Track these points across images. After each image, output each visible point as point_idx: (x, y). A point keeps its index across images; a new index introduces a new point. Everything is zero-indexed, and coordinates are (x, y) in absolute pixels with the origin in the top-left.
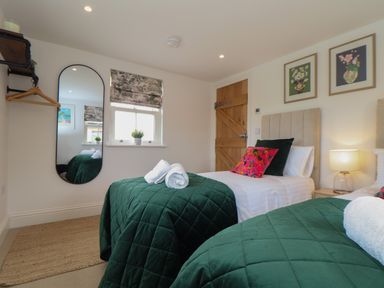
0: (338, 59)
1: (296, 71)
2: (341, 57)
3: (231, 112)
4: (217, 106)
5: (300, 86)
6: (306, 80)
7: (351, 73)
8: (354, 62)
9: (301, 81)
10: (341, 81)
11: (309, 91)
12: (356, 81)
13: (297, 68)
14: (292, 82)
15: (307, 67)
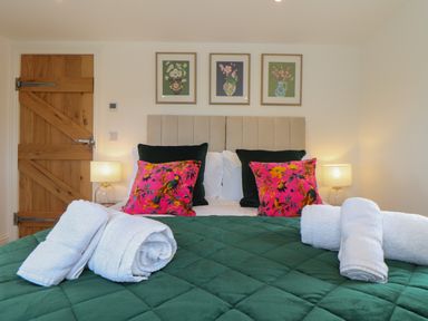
0: (218, 68)
1: (172, 66)
2: (221, 66)
3: (58, 100)
4: (21, 84)
5: (176, 85)
6: (184, 81)
7: (230, 86)
8: (233, 75)
9: (179, 80)
10: (221, 92)
11: (188, 94)
12: (234, 95)
13: (174, 63)
14: (167, 78)
15: (185, 65)
